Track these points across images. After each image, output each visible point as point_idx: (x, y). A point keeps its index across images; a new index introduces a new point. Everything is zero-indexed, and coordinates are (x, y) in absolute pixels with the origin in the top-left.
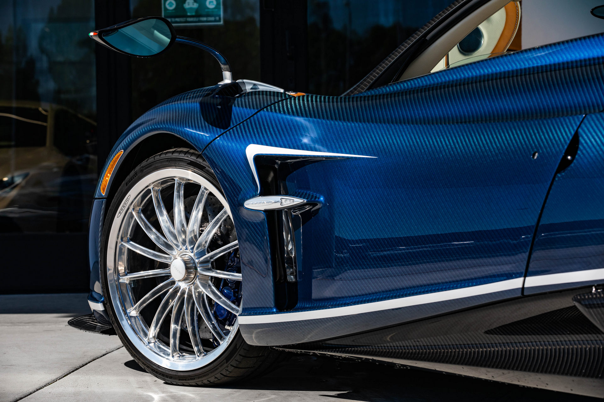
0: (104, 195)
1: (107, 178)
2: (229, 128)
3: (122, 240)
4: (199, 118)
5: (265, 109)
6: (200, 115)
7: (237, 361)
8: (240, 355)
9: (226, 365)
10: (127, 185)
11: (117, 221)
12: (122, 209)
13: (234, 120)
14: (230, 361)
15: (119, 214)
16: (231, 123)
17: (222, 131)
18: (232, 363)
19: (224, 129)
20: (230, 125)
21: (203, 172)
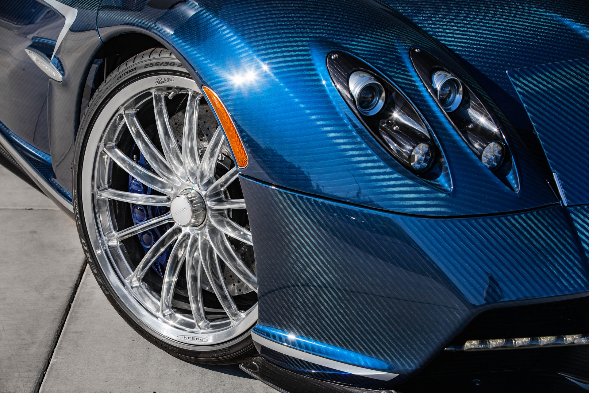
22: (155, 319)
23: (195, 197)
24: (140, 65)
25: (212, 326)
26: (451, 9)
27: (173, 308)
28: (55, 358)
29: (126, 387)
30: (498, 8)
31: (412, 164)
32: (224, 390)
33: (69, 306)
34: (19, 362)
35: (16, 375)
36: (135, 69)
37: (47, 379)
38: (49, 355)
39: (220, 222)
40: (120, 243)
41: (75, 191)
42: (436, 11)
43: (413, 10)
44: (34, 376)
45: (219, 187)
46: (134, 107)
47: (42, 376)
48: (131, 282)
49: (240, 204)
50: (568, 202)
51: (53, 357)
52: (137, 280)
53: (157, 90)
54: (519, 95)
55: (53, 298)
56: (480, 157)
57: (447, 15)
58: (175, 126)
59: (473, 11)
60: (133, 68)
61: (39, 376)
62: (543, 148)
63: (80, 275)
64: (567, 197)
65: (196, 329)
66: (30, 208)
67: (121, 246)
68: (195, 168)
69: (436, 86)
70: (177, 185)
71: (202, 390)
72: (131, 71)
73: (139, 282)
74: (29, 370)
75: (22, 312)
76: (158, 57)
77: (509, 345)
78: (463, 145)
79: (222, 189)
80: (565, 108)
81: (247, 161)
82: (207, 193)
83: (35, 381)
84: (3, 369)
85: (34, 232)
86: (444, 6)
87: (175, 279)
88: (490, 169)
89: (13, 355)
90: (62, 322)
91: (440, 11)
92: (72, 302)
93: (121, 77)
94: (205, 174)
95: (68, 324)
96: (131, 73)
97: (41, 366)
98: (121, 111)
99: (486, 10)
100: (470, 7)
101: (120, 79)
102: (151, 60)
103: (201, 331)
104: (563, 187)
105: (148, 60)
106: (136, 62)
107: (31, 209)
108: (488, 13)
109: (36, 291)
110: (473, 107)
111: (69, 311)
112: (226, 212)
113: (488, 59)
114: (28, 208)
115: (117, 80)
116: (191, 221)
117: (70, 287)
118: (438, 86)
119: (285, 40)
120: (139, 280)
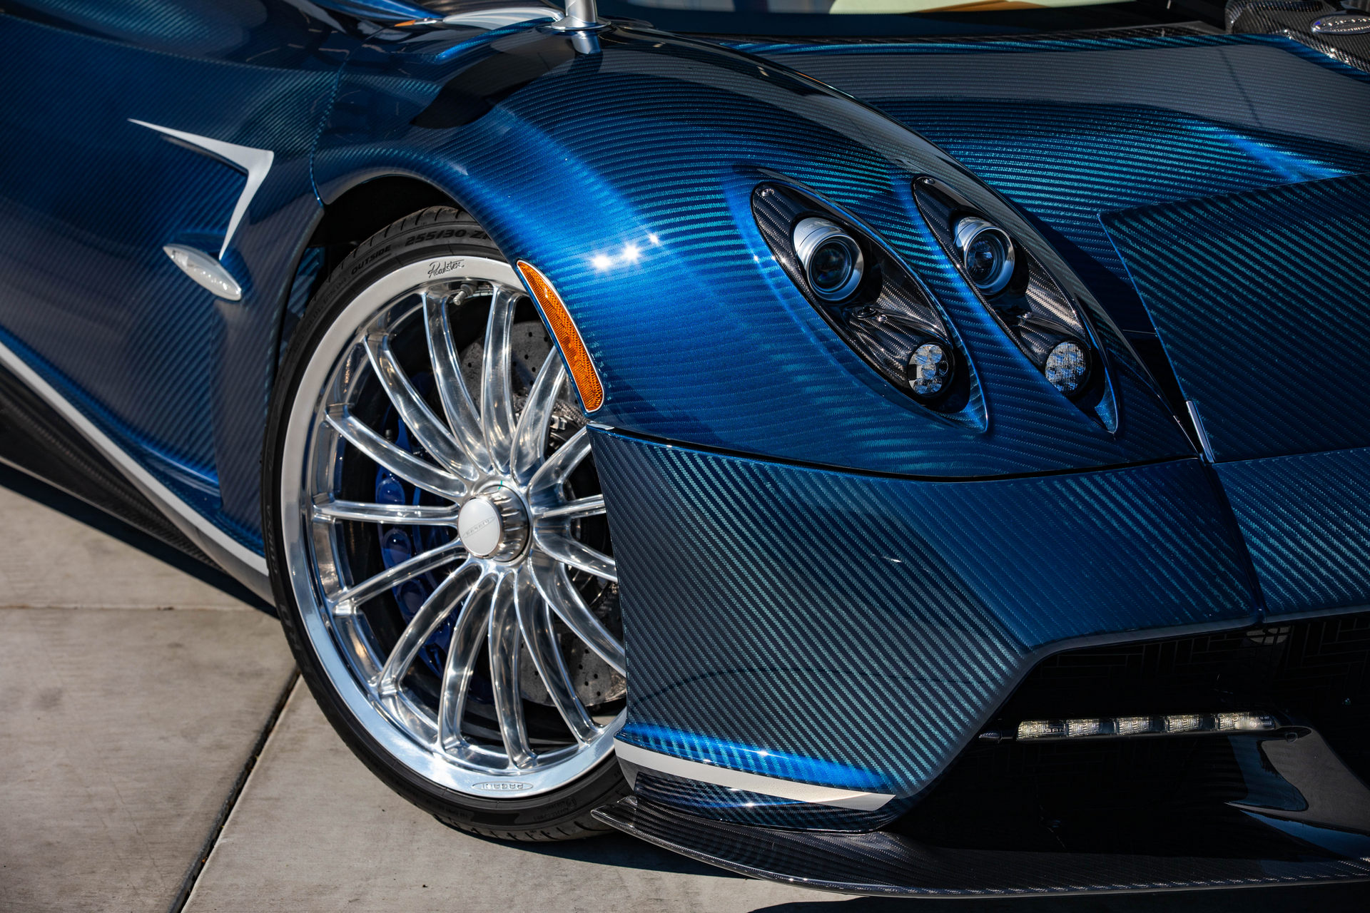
22: (426, 755)
23: (507, 499)
24: (397, 240)
25: (541, 761)
26: (1011, 123)
27: (463, 734)
28: (225, 837)
29: (368, 879)
30: (1104, 120)
31: (912, 383)
32: (565, 882)
33: (253, 761)
34: (151, 843)
35: (147, 863)
36: (388, 249)
37: (208, 869)
38: (212, 834)
39: (557, 546)
40: (357, 611)
41: (268, 507)
42: (981, 127)
43: (936, 126)
44: (183, 864)
45: (553, 476)
46: (385, 328)
47: (199, 865)
48: (379, 686)
49: (594, 504)
50: (1215, 455)
51: (221, 836)
52: (392, 682)
53: (432, 289)
54: (1122, 259)
55: (219, 746)
56: (1042, 369)
57: (1001, 134)
58: (468, 370)
59: (1052, 126)
60: (384, 247)
61: (193, 865)
62: (1167, 354)
63: (274, 712)
64: (1213, 444)
65: (511, 768)
66: (167, 606)
67: (359, 617)
68: (506, 443)
69: (960, 242)
70: (471, 479)
71: (521, 882)
72: (379, 253)
73: (396, 687)
74: (173, 856)
75: (155, 769)
76: (434, 222)
77: (1106, 731)
78: (1011, 348)
79: (560, 481)
80: (1211, 282)
81: (601, 396)
82: (528, 490)
83: (186, 872)
84: (121, 855)
85: (178, 645)
86: (998, 118)
87: (468, 672)
88: (1063, 393)
89: (140, 834)
90: (237, 784)
91: (988, 128)
92: (258, 755)
93: (360, 268)
94: (525, 452)
95: (251, 787)
96: (379, 258)
97: (198, 849)
98: (361, 338)
99: (1080, 123)
100: (1048, 118)
101: (359, 271)
102: (419, 228)
103: (519, 772)
104: (1207, 427)
105: (414, 229)
106: (390, 235)
107: (170, 609)
108: (1083, 129)
109: (185, 737)
110: (1034, 284)
111: (252, 768)
112: (568, 527)
113: (1078, 211)
114: (162, 607)
115: (353, 273)
116: (498, 547)
117: (254, 731)
118: (964, 241)
119: (674, 167)
120: (395, 682)
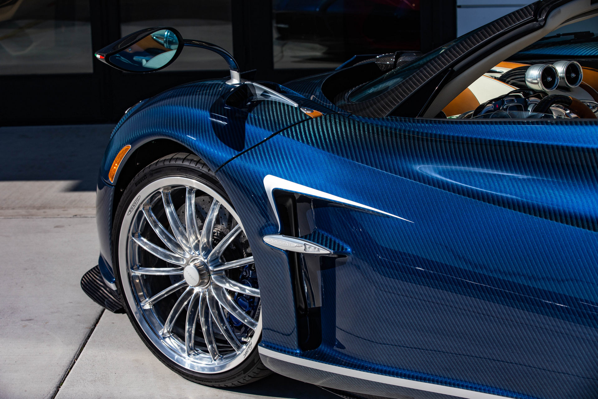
0: (112, 182)
1: (115, 168)
2: (244, 150)
3: (133, 235)
4: (210, 132)
5: (281, 133)
6: (211, 128)
7: (255, 373)
8: (257, 368)
9: (243, 375)
10: (136, 186)
11: (128, 218)
12: (132, 208)
13: (248, 141)
14: (248, 372)
15: (130, 213)
16: (245, 144)
17: (237, 153)
18: (249, 375)
19: (238, 151)
20: (244, 147)
21: (215, 186)
